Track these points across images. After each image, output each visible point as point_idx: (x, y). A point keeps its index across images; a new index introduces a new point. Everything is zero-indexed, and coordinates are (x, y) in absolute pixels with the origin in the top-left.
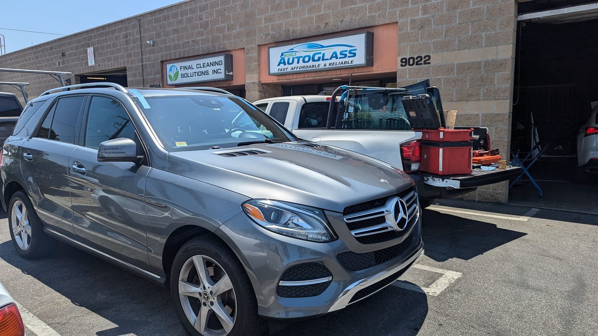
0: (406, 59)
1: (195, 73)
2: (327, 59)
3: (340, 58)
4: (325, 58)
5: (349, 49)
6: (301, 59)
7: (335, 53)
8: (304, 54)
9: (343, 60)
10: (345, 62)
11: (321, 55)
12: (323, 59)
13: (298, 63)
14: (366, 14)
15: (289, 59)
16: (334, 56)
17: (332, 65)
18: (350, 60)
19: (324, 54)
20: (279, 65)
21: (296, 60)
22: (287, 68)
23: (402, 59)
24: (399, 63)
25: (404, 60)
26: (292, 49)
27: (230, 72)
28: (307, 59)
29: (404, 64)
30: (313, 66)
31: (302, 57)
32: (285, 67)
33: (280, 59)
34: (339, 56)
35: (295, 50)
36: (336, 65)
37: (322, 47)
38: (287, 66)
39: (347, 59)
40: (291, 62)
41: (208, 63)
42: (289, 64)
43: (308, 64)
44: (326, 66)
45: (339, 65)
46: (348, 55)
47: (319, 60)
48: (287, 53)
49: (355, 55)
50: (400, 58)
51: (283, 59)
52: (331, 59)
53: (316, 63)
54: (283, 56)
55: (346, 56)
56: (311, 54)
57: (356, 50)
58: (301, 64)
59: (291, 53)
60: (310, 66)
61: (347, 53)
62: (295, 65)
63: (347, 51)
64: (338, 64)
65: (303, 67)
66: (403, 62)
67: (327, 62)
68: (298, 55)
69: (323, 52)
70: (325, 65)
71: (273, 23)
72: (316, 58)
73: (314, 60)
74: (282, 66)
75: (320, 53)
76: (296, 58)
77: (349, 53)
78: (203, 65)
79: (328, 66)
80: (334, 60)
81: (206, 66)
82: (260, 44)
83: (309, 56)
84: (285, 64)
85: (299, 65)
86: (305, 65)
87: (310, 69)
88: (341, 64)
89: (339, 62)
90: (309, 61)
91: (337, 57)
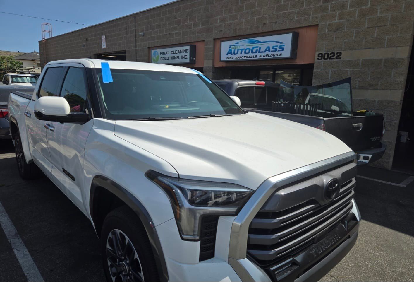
0: (322, 54)
1: (170, 57)
2: (262, 52)
3: (272, 51)
4: (261, 51)
5: (279, 45)
6: (243, 51)
7: (269, 47)
8: (246, 47)
9: (274, 53)
10: (276, 55)
11: (258, 49)
12: (260, 52)
13: (241, 53)
14: (294, 17)
15: (235, 50)
16: (268, 49)
17: (265, 56)
18: (279, 53)
19: (260, 48)
20: (227, 55)
21: (240, 51)
22: (233, 57)
23: (319, 54)
24: (316, 57)
25: (320, 55)
26: (238, 43)
27: (194, 58)
28: (247, 51)
29: (320, 58)
30: (252, 57)
31: (244, 49)
32: (232, 56)
33: (228, 50)
34: (271, 50)
35: (239, 43)
36: (268, 56)
37: (260, 42)
38: (233, 55)
39: (277, 53)
40: (236, 53)
41: (179, 51)
42: (234, 54)
43: (248, 55)
44: (261, 57)
45: (271, 57)
46: (278, 49)
47: (256, 52)
48: (234, 46)
49: (283, 49)
50: (317, 54)
51: (231, 50)
52: (265, 52)
53: (254, 55)
54: (231, 48)
55: (276, 50)
56: (251, 47)
57: (284, 46)
58: (243, 55)
59: (237, 46)
60: (250, 56)
61: (277, 48)
62: (239, 55)
63: (277, 46)
65: (245, 57)
66: (320, 57)
67: (262, 54)
68: (242, 47)
69: (260, 46)
70: (260, 56)
71: (225, 23)
72: (254, 51)
73: (253, 52)
74: (229, 55)
75: (257, 47)
76: (240, 50)
77: (279, 48)
78: (176, 52)
79: (262, 57)
80: (267, 53)
81: (177, 53)
82: (215, 38)
83: (249, 49)
84: (232, 54)
85: (241, 55)
86: (246, 55)
87: (249, 58)
88: (272, 56)
89: (271, 55)
90: (248, 53)
91: (269, 51)
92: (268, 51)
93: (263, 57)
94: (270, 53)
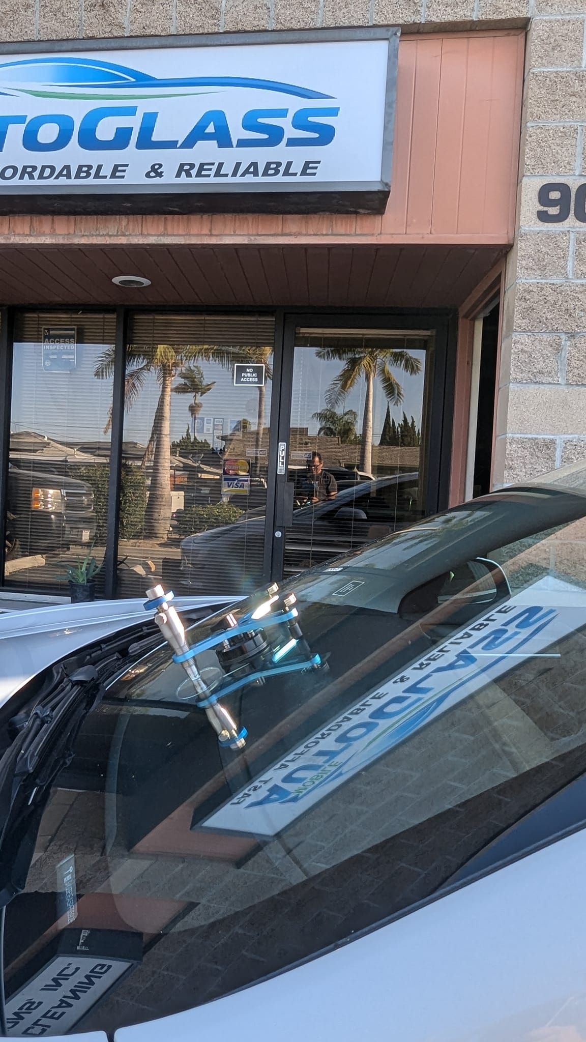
0: (563, 188)
2: (172, 145)
3: (242, 143)
4: (155, 138)
5: (295, 104)
6: (14, 133)
7: (217, 117)
8: (33, 108)
9: (262, 156)
10: (272, 168)
11: (135, 123)
12: (146, 142)
16: (211, 129)
17: (194, 172)
18: (299, 156)
19: (149, 121)
23: (545, 191)
24: (530, 204)
25: (555, 195)
28: (49, 132)
29: (554, 211)
30: (84, 171)
31: (20, 119)
34: (237, 132)
36: (217, 174)
37: (143, 80)
39: (280, 153)
43: (57, 158)
44: (160, 175)
45: (238, 179)
46: (291, 132)
47: (121, 140)
49: (326, 135)
50: (531, 186)
52: (189, 143)
53: (107, 159)
55: (274, 136)
56: (77, 111)
57: (334, 112)
58: (17, 154)
60: (67, 167)
61: (285, 123)
63: (283, 113)
64: (228, 169)
65: (29, 171)
66: (553, 203)
67: (170, 160)
69: (144, 107)
70: (156, 170)
72: (106, 130)
73: (89, 141)
75: (131, 111)
77: (296, 125)
79: (170, 180)
80: (206, 151)
83: (65, 124)
86: (39, 159)
87: (63, 181)
88: (246, 172)
89: (238, 165)
90: (61, 142)
91: (223, 139)
92: (209, 137)
93: (178, 175)
94: (230, 157)
